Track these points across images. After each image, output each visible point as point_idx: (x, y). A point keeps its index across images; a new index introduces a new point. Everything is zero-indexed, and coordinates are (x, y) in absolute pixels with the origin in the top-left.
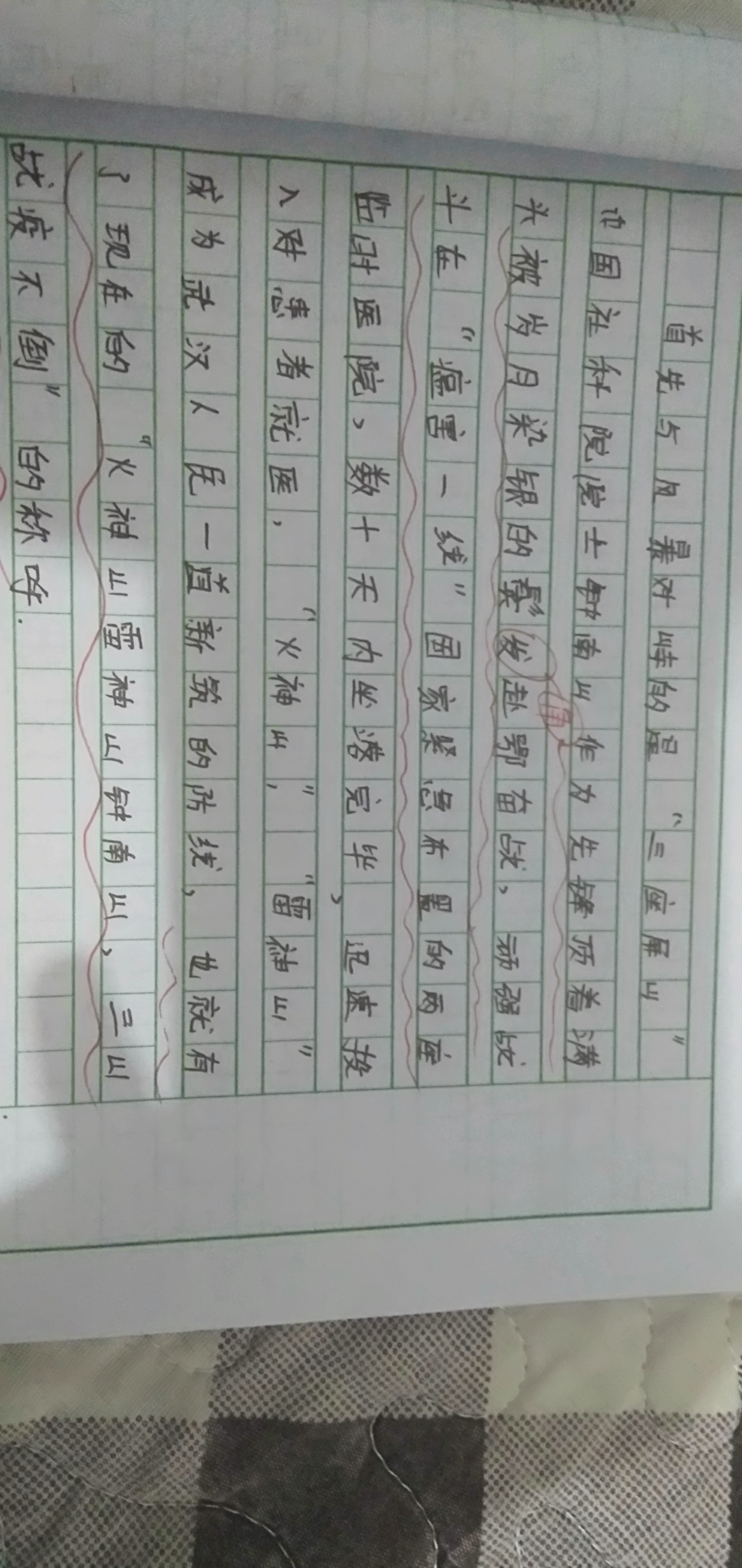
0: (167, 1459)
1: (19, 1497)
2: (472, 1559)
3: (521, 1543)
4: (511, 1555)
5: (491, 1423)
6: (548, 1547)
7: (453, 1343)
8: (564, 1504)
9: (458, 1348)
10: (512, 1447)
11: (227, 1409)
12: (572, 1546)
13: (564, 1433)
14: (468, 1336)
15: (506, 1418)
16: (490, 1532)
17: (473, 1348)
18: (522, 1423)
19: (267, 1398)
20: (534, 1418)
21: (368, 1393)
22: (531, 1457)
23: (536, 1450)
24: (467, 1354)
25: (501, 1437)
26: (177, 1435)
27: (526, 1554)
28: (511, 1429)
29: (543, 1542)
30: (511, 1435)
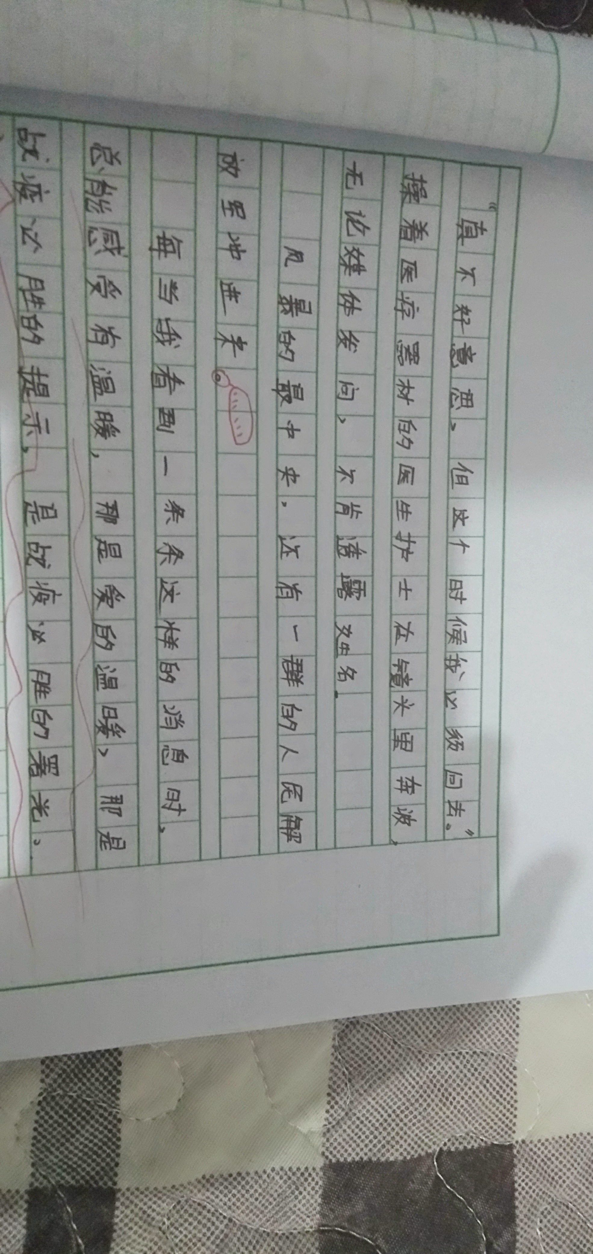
0: (296, 1198)
1: (190, 1236)
2: (512, 1246)
3: (541, 1229)
4: (535, 1239)
5: (518, 1146)
6: (559, 1230)
7: (491, 1093)
8: (568, 1198)
9: (494, 1097)
10: (533, 1162)
11: (335, 1156)
12: (576, 1228)
13: (568, 1149)
14: (501, 1087)
15: (528, 1142)
16: (522, 1225)
17: (505, 1095)
18: (539, 1145)
19: (362, 1145)
20: (547, 1140)
21: (433, 1134)
22: (545, 1168)
23: (549, 1163)
24: (501, 1100)
25: (526, 1156)
26: (302, 1179)
27: (544, 1237)
28: (531, 1150)
29: (556, 1227)
30: (531, 1153)
